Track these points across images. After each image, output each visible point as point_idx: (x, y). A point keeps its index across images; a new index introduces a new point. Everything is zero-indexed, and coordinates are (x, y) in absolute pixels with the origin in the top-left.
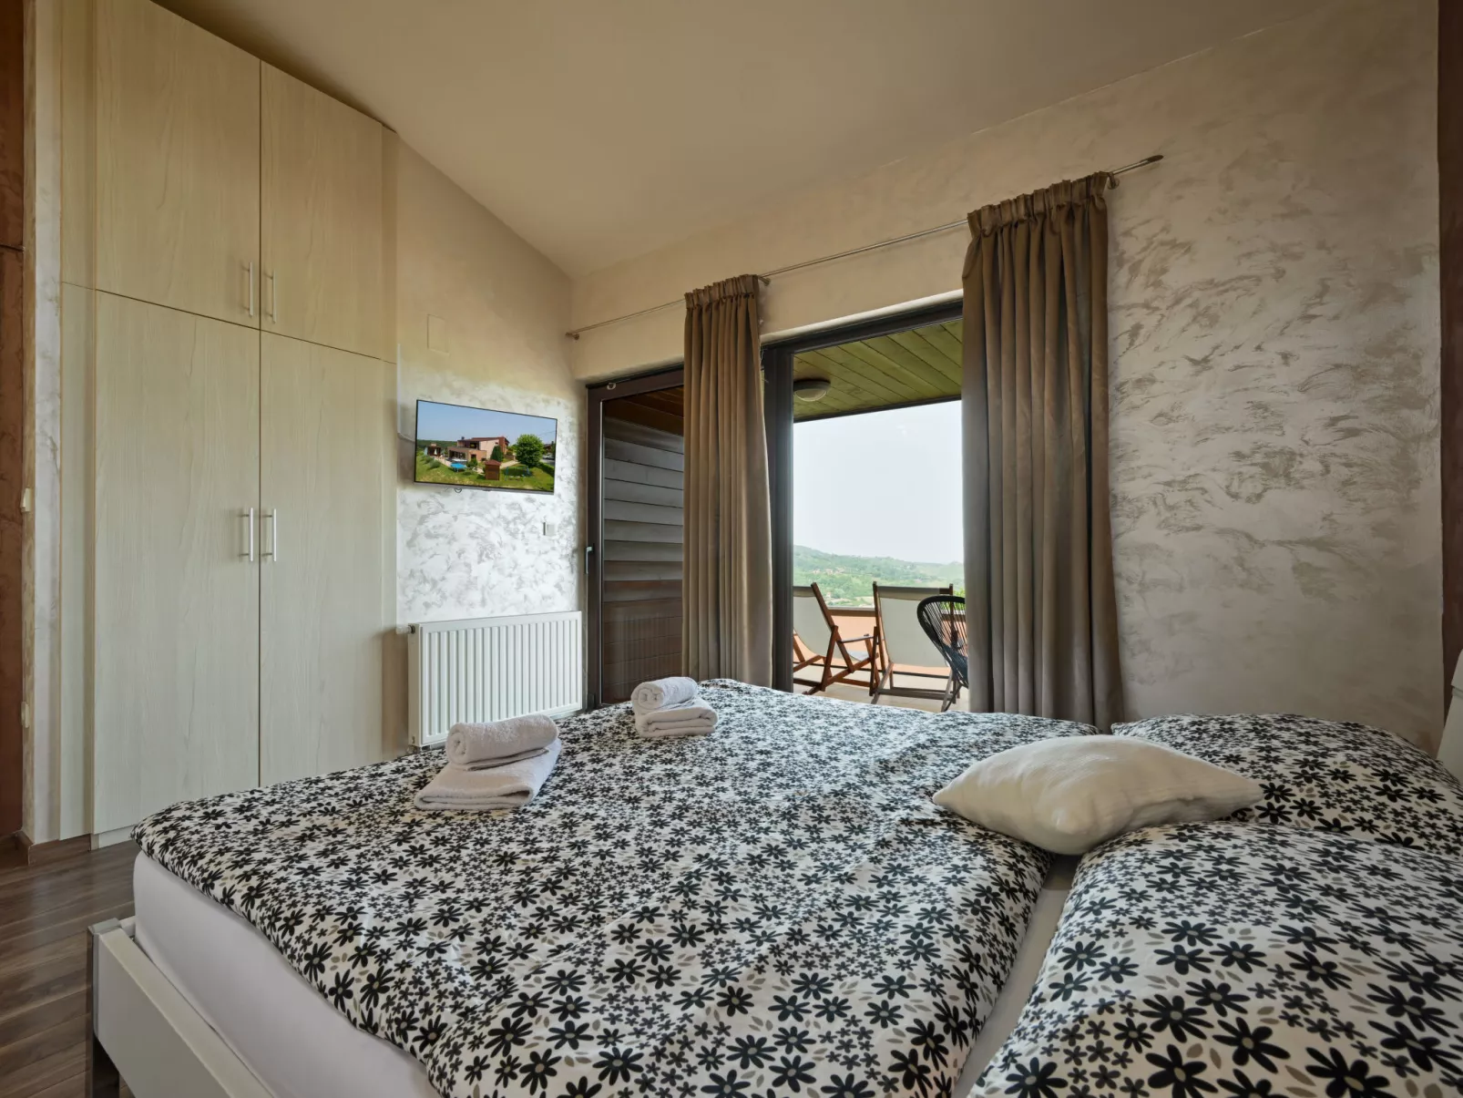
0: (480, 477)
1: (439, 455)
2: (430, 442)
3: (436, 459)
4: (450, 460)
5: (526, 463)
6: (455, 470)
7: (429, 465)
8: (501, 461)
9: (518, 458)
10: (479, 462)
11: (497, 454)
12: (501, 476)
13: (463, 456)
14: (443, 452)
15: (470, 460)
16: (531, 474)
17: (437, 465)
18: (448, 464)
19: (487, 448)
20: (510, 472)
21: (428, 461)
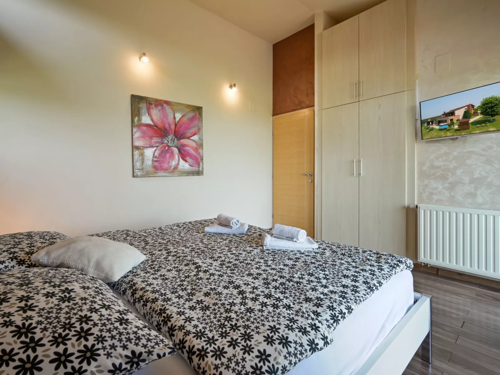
0: (456, 130)
1: (432, 124)
2: (427, 119)
3: (431, 126)
4: (438, 125)
5: (489, 115)
6: (441, 130)
7: (428, 130)
8: (470, 118)
9: (482, 113)
10: (455, 122)
11: (467, 115)
12: (471, 126)
13: (446, 121)
14: (434, 122)
15: (449, 122)
16: (494, 120)
17: (432, 129)
18: (438, 127)
19: (460, 114)
20: (476, 123)
21: (427, 129)
